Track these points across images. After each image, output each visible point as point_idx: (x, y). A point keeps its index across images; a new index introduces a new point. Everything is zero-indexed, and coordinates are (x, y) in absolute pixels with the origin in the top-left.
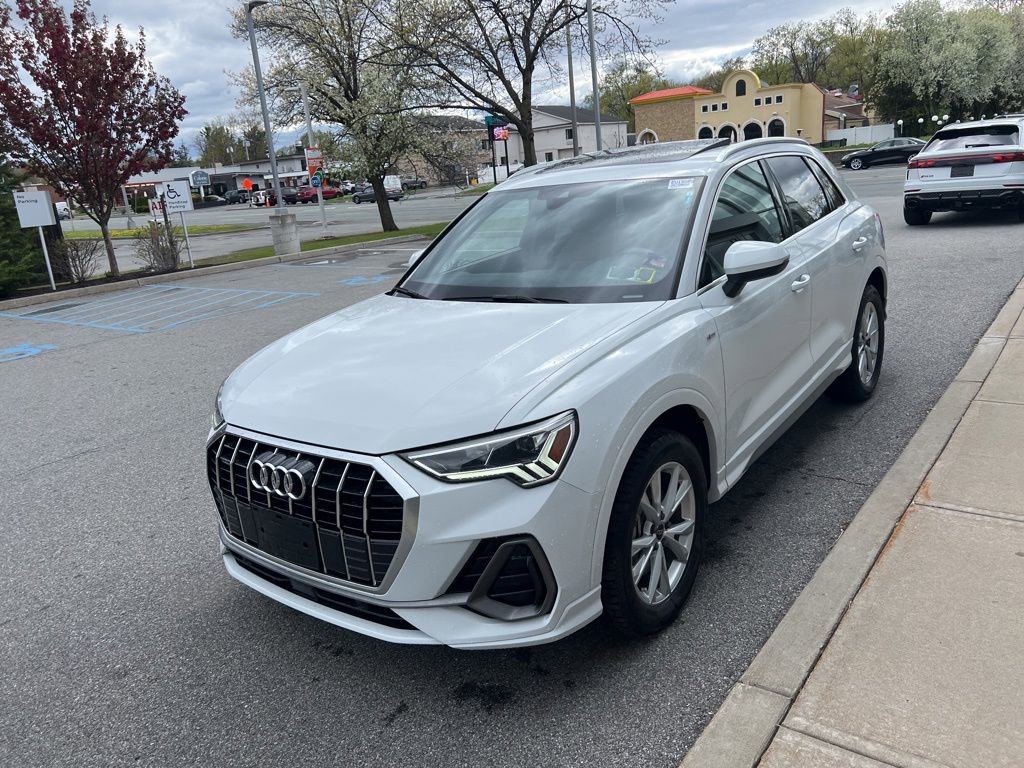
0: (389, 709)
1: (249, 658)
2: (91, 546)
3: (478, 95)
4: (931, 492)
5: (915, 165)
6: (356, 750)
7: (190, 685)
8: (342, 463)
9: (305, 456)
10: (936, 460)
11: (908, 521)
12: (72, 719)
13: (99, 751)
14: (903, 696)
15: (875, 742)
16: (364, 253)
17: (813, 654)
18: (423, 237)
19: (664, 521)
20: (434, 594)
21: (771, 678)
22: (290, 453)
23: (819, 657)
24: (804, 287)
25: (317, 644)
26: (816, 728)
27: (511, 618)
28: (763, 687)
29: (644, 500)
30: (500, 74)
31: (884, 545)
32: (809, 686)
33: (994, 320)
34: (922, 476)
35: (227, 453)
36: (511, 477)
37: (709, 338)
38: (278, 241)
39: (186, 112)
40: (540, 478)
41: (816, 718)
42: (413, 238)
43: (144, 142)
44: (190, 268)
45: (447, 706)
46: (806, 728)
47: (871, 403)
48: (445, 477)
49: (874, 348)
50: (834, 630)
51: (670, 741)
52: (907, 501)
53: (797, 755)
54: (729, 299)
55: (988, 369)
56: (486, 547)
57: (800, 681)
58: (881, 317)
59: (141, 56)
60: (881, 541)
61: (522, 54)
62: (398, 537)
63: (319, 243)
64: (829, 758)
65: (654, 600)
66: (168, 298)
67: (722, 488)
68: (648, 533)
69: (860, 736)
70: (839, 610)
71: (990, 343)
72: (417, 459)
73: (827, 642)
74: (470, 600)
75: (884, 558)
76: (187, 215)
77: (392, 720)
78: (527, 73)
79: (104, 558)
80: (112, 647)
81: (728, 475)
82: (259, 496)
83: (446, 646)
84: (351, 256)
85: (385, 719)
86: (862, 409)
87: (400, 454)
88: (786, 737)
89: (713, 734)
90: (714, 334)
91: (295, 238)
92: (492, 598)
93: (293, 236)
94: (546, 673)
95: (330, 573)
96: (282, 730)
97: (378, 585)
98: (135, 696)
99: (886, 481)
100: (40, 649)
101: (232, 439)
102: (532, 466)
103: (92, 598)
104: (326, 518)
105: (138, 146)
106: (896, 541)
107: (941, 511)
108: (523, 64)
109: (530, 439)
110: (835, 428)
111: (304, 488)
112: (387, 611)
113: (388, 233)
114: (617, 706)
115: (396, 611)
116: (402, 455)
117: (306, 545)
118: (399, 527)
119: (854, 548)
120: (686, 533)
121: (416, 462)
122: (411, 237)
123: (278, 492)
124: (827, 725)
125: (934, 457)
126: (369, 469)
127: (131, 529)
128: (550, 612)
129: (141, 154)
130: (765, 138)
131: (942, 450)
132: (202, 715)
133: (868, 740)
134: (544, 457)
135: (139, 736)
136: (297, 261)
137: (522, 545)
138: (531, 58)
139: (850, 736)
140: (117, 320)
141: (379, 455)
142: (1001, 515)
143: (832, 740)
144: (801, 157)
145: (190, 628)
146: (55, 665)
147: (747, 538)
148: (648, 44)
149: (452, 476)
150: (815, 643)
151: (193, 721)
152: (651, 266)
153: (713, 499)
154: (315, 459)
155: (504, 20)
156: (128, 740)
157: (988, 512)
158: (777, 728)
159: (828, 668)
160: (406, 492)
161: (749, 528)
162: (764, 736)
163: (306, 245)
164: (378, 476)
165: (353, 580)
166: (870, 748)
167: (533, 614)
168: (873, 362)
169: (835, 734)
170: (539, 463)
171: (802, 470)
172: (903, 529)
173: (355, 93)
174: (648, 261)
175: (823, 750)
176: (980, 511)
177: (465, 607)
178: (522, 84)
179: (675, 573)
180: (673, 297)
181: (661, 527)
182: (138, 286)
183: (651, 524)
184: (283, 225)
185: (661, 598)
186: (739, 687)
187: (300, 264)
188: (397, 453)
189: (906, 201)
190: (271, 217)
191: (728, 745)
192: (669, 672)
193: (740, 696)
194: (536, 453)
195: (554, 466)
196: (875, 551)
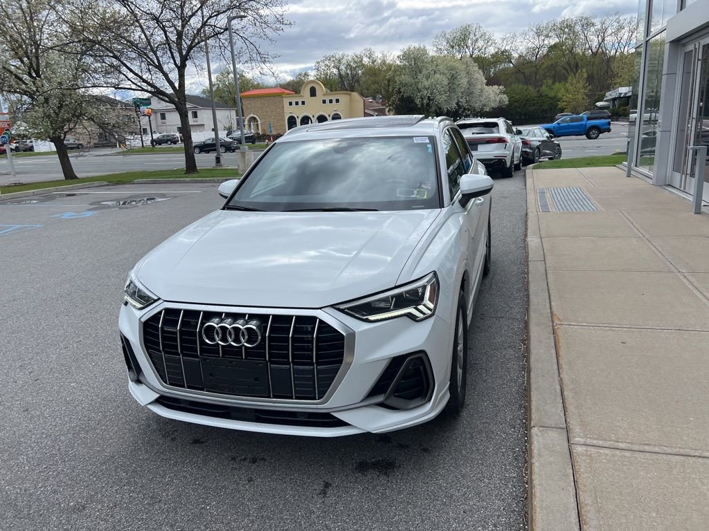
0: (318, 487)
1: (185, 477)
3: (144, 81)
4: (560, 318)
6: (313, 516)
7: (148, 504)
8: (289, 317)
9: (254, 316)
10: (550, 302)
11: (559, 333)
14: (619, 418)
15: (622, 442)
16: (60, 195)
17: (561, 405)
18: (106, 183)
20: (362, 398)
21: (549, 422)
23: (564, 407)
26: (589, 441)
28: (549, 427)
30: (160, 68)
31: (556, 347)
33: (526, 229)
34: (549, 311)
35: (170, 323)
36: (410, 316)
40: (426, 314)
41: (586, 437)
42: (98, 185)
46: (585, 442)
48: (367, 319)
50: (562, 392)
52: (551, 324)
53: (590, 456)
54: (463, 211)
55: (542, 253)
56: (396, 362)
57: (564, 420)
60: (553, 345)
61: (177, 55)
62: (341, 362)
63: (11, 189)
64: (607, 455)
67: (469, 322)
69: (613, 441)
70: (557, 382)
71: (533, 241)
72: (348, 309)
73: (563, 399)
74: (383, 400)
75: (560, 353)
77: (325, 493)
78: (181, 69)
83: (369, 433)
84: (50, 198)
87: (335, 306)
88: (577, 449)
92: (396, 396)
95: (276, 397)
97: (320, 398)
99: (533, 315)
101: (174, 312)
102: (421, 307)
104: (279, 356)
106: (560, 344)
107: (572, 326)
108: (178, 62)
109: (415, 291)
111: (260, 338)
112: (328, 415)
113: (70, 181)
115: (334, 414)
116: (337, 307)
117: (257, 379)
118: (342, 355)
119: (542, 351)
122: (96, 183)
123: (234, 344)
124: (594, 439)
125: (548, 300)
126: (314, 318)
128: (430, 400)
131: (550, 297)
133: (618, 442)
134: (426, 302)
137: (418, 358)
138: (184, 59)
139: (608, 442)
141: (320, 308)
142: (601, 325)
143: (601, 445)
148: (266, 56)
149: (372, 318)
150: (558, 401)
154: (263, 318)
155: (163, 29)
157: (594, 325)
158: (569, 445)
159: (573, 411)
160: (345, 330)
164: (321, 322)
165: (297, 399)
166: (622, 445)
167: (422, 403)
170: (424, 305)
171: (478, 314)
172: (560, 338)
173: (37, 72)
174: (420, 185)
175: (600, 451)
176: (590, 325)
177: (380, 404)
178: (178, 76)
180: (443, 206)
186: (534, 429)
188: (332, 306)
191: (552, 459)
192: (479, 433)
193: (539, 434)
194: (422, 298)
195: (431, 306)
196: (553, 351)
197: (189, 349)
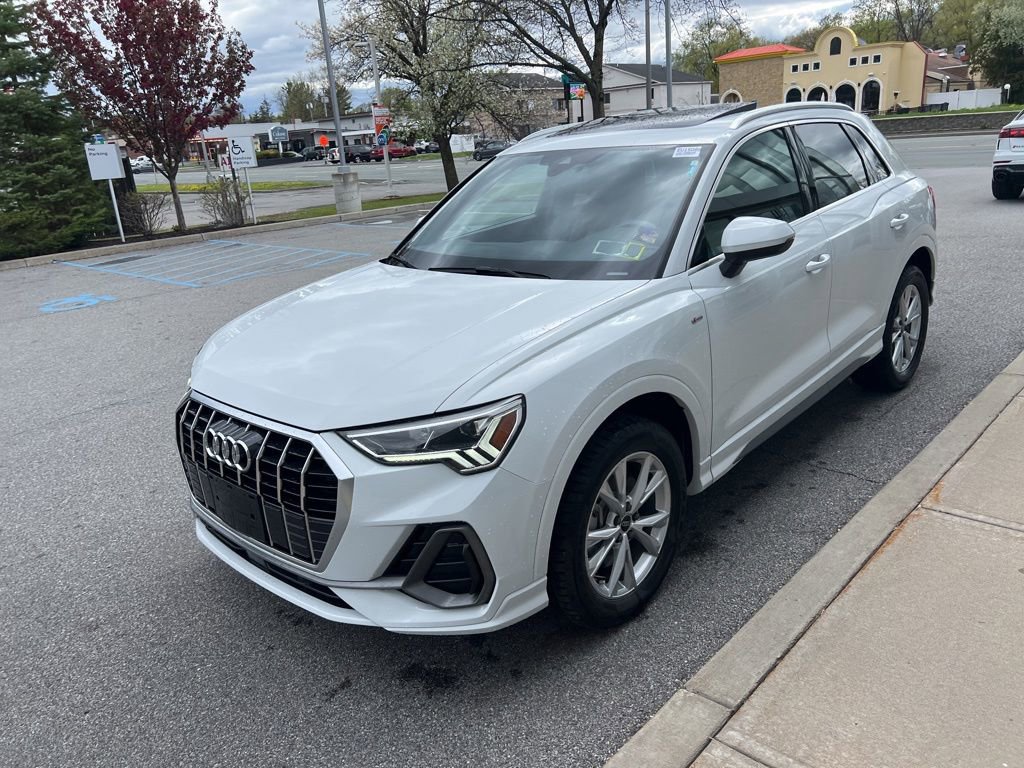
0: (333, 684)
1: (213, 621)
2: (96, 497)
3: (548, 52)
4: (942, 496)
5: (1007, 134)
6: (291, 724)
7: (152, 643)
8: (285, 438)
9: (254, 428)
10: (957, 461)
11: (909, 526)
12: (37, 668)
13: (54, 703)
14: (853, 718)
17: (767, 663)
19: (632, 512)
20: (370, 576)
21: (717, 687)
22: (242, 424)
23: (775, 666)
24: (824, 267)
25: (281, 612)
26: (750, 745)
27: (447, 605)
28: (706, 697)
29: (605, 490)
30: (572, 30)
31: (875, 552)
32: (754, 699)
34: (937, 477)
35: (190, 418)
36: (448, 462)
37: (694, 321)
38: (340, 200)
39: (253, 68)
40: (480, 465)
41: (752, 734)
43: (210, 96)
44: (253, 224)
45: (390, 685)
46: (739, 744)
47: (903, 394)
48: (382, 459)
49: (915, 334)
50: (797, 639)
51: (603, 742)
52: (914, 504)
54: (726, 280)
56: (421, 533)
57: (747, 692)
58: (926, 300)
59: (213, 10)
60: (874, 546)
61: (595, 9)
62: (333, 516)
63: (385, 202)
65: (615, 592)
66: (228, 253)
67: (706, 480)
68: (611, 524)
69: (794, 759)
70: (808, 619)
72: (355, 438)
73: (788, 651)
74: (404, 585)
75: (871, 566)
76: (251, 170)
77: (332, 696)
78: (599, 29)
79: (105, 510)
80: (92, 599)
81: (714, 465)
82: (213, 463)
83: (381, 628)
85: (327, 694)
86: (894, 400)
87: (340, 432)
88: (716, 752)
89: (640, 742)
90: (702, 317)
91: (357, 196)
92: (429, 584)
93: (355, 195)
94: (496, 659)
95: (276, 546)
96: (227, 696)
97: (317, 563)
98: (99, 649)
99: (897, 480)
100: (26, 596)
101: (195, 405)
102: (471, 452)
103: (85, 548)
104: (269, 491)
105: (206, 100)
106: (888, 548)
107: (948, 517)
108: (596, 20)
109: (472, 424)
110: (859, 419)
111: (249, 460)
112: (325, 589)
114: (558, 700)
115: (333, 589)
116: (341, 433)
117: (252, 516)
118: (333, 507)
119: (842, 552)
120: (659, 525)
121: (355, 441)
123: (228, 462)
124: (762, 742)
125: (956, 458)
126: (307, 446)
127: (137, 483)
128: (487, 602)
129: (208, 109)
130: (804, 102)
131: (968, 449)
132: (156, 675)
134: (484, 444)
135: (93, 691)
136: (357, 221)
137: (459, 533)
138: (605, 13)
139: (784, 757)
140: (176, 273)
141: (319, 432)
142: (1013, 525)
143: (763, 759)
144: (840, 124)
145: (166, 586)
146: (35, 614)
147: (736, 532)
149: (389, 458)
150: (772, 653)
151: (147, 680)
152: (641, 241)
153: (693, 490)
154: (262, 431)
156: (82, 693)
157: (999, 522)
158: (710, 741)
159: (779, 680)
160: (341, 472)
161: (741, 522)
162: (693, 748)
163: (367, 204)
164: (316, 453)
165: (295, 555)
167: (470, 602)
168: (912, 350)
169: (769, 753)
170: (478, 450)
171: (813, 462)
172: (900, 535)
173: (424, 50)
174: (638, 236)
176: (992, 520)
177: (401, 590)
178: (594, 41)
179: (643, 567)
180: (659, 275)
181: (627, 519)
182: (203, 241)
183: (614, 515)
184: (345, 183)
185: (624, 591)
186: (681, 693)
187: (359, 223)
189: (995, 172)
190: (334, 175)
191: (653, 755)
192: (620, 670)
193: (678, 703)
194: (477, 439)
195: (495, 453)
196: (864, 556)
197: (199, 458)
